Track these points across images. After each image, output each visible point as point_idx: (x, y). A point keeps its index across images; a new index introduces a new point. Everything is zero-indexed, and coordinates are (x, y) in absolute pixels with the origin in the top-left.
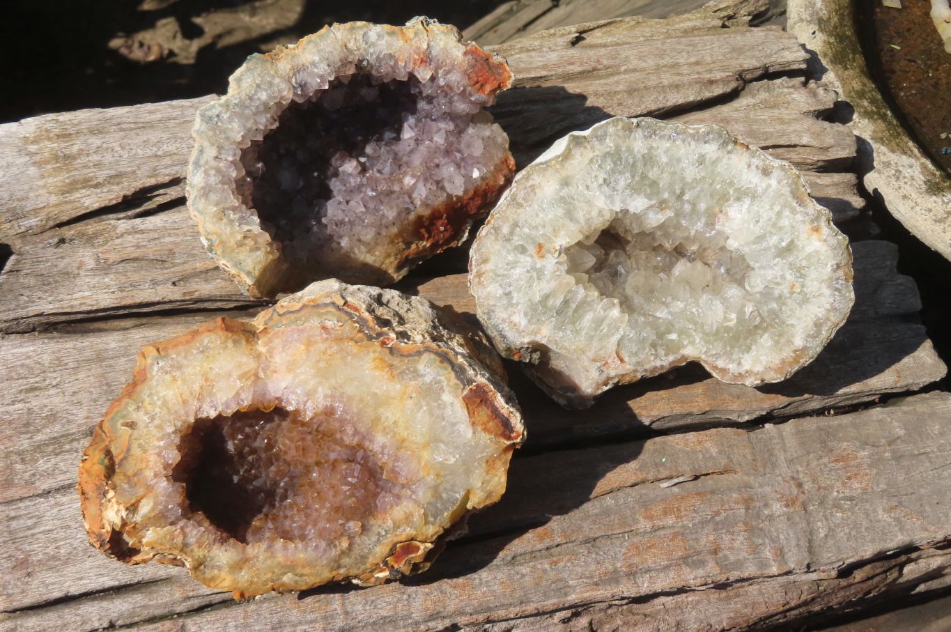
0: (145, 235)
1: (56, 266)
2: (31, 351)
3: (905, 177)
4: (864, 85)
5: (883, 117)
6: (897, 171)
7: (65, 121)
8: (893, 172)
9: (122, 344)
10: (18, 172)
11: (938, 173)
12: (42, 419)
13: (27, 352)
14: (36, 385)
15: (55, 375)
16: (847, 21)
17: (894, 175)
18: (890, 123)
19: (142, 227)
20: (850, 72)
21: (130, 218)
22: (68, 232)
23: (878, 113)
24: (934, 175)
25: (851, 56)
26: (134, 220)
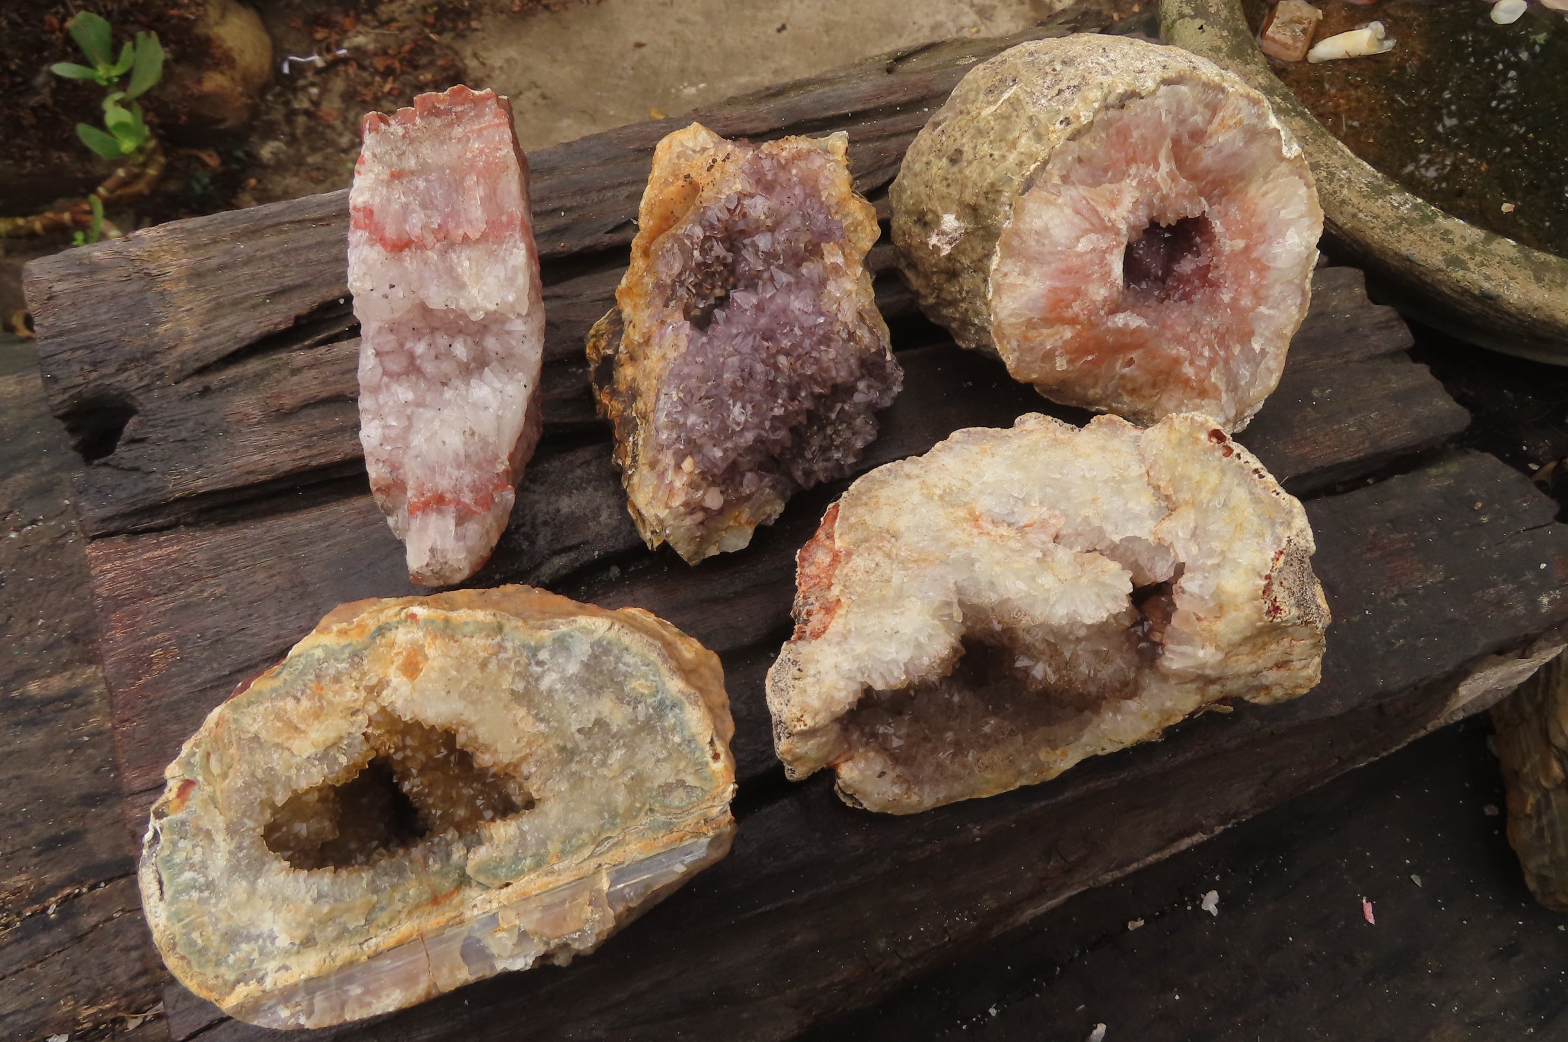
0: (336, 368)
1: (203, 424)
2: (174, 552)
3: (1340, 180)
4: (1271, 81)
5: (1302, 115)
6: (1329, 173)
7: (195, 229)
8: (1325, 174)
9: (319, 523)
10: (130, 303)
11: (1380, 175)
12: (204, 649)
13: (168, 554)
14: (189, 600)
15: (216, 581)
16: (1239, 14)
17: (1326, 177)
18: (1311, 122)
19: (328, 357)
20: (1252, 67)
21: (311, 347)
22: (215, 380)
23: (1295, 110)
24: (1376, 177)
25: (1250, 51)
26: (315, 350)
